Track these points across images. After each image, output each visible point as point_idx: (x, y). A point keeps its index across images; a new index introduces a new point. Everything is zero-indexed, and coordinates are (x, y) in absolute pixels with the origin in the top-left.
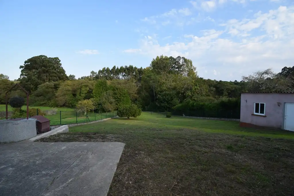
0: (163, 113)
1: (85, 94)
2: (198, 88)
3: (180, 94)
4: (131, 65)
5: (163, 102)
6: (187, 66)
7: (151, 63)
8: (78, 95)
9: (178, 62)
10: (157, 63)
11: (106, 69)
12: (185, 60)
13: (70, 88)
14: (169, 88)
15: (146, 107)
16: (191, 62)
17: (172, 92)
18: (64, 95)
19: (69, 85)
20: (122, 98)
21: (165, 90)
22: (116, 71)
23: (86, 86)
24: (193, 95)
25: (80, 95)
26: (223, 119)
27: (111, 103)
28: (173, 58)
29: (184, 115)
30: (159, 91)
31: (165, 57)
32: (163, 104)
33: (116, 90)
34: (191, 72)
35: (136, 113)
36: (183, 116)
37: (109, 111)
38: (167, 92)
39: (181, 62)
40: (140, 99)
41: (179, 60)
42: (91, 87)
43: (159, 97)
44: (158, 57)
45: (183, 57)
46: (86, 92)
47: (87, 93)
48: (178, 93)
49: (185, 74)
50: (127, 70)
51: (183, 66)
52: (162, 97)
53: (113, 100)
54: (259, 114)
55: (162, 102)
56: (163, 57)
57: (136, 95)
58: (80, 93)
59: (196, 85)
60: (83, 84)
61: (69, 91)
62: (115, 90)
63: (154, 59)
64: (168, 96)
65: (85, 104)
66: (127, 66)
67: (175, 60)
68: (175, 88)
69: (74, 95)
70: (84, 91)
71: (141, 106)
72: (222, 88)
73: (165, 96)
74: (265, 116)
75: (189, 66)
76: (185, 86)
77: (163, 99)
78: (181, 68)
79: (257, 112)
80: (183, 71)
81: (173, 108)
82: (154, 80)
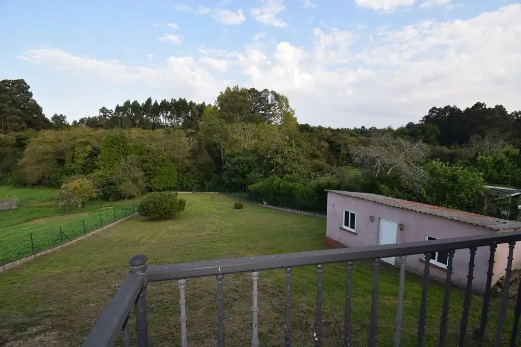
1: (85, 158)
2: (294, 150)
3: (265, 160)
4: (183, 98)
5: (236, 176)
6: (281, 107)
7: (217, 99)
8: (68, 163)
9: (264, 99)
10: (226, 101)
11: (131, 104)
12: (277, 96)
13: (49, 148)
14: (245, 150)
15: (206, 183)
16: (286, 101)
17: (249, 158)
18: (39, 162)
19: (47, 140)
20: (159, 168)
21: (239, 154)
22: (152, 109)
23: (87, 143)
24: (285, 164)
25: (74, 162)
27: (135, 181)
28: (257, 91)
29: (265, 203)
30: (228, 155)
31: (243, 88)
33: (146, 153)
34: (288, 117)
35: (173, 208)
36: (263, 204)
37: (131, 197)
38: (241, 158)
39: (270, 98)
40: (195, 168)
41: (267, 96)
42: (96, 144)
43: (228, 167)
44: (228, 89)
46: (86, 155)
47: (88, 157)
48: (262, 158)
49: (277, 121)
50: (173, 108)
51: (273, 107)
52: (232, 166)
53: (140, 174)
54: (348, 228)
55: (233, 176)
56: (238, 89)
57: (187, 161)
58: (73, 158)
59: (291, 146)
60: (78, 140)
61: (47, 153)
62: (144, 154)
63: (222, 93)
64: (243, 164)
65: (75, 189)
66: (175, 100)
67: (259, 94)
68: (255, 151)
69: (61, 162)
70: (82, 152)
71: (197, 181)
72: (339, 142)
73: (238, 164)
74: (356, 234)
75: (284, 107)
76: (273, 147)
77: (235, 170)
78: (270, 111)
79: (346, 224)
80: (273, 115)
81: (251, 187)
82: (220, 132)
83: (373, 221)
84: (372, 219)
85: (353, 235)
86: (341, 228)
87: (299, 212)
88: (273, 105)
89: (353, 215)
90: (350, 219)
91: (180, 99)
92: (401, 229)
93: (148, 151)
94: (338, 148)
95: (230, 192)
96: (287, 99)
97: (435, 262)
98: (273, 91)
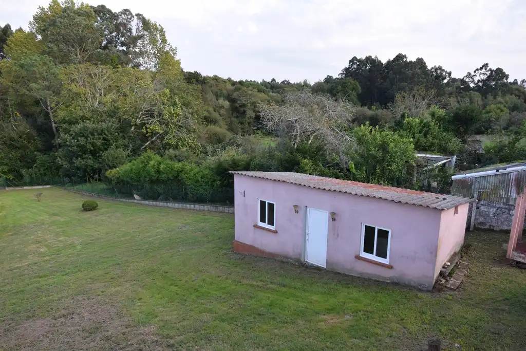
2: (180, 112)
3: (133, 128)
5: (81, 156)
6: (153, 41)
9: (125, 26)
10: (53, 24)
12: (146, 24)
14: (95, 111)
15: (23, 171)
16: (162, 32)
17: (104, 125)
21: (83, 118)
24: (166, 133)
28: (109, 11)
29: (135, 196)
30: (64, 120)
31: (82, 4)
34: (166, 59)
38: (89, 125)
39: (135, 25)
41: (128, 20)
43: (65, 141)
45: (138, 15)
48: (126, 125)
49: (148, 64)
51: (140, 42)
52: (73, 138)
55: (76, 156)
56: (73, 4)
59: (174, 104)
63: (42, 9)
64: (93, 134)
67: (114, 16)
68: (113, 113)
72: (243, 100)
73: (83, 136)
74: (276, 232)
75: (157, 41)
76: (145, 106)
77: (78, 146)
78: (135, 46)
79: (263, 220)
80: (141, 54)
81: (110, 173)
82: (44, 79)
83: (298, 212)
84: (296, 209)
85: (272, 234)
86: (256, 226)
87: (192, 206)
88: (140, 37)
89: (271, 206)
90: (267, 212)
92: (334, 220)
94: (242, 109)
95: (74, 183)
96: (162, 29)
97: (373, 257)
98: (140, 15)
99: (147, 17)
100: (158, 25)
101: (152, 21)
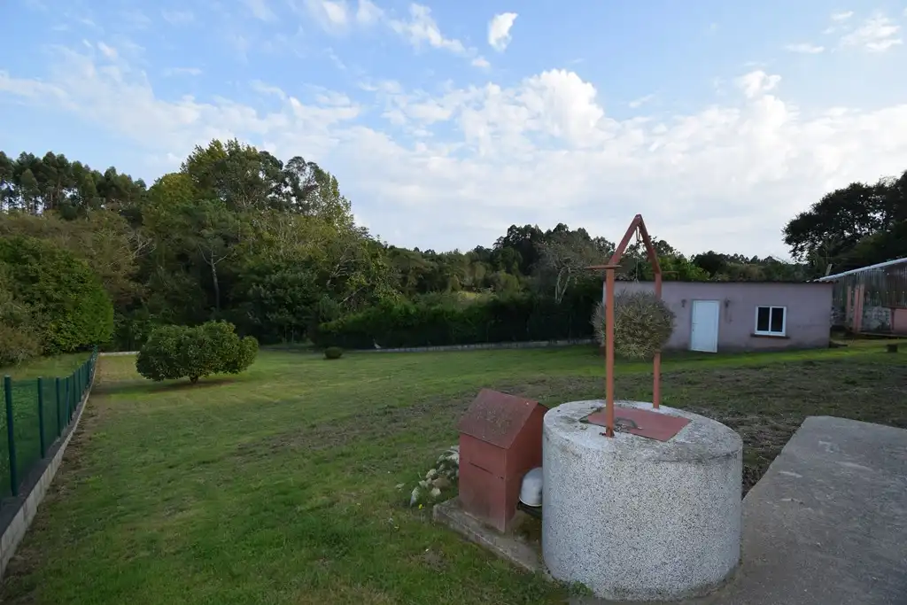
0: (275, 346)
3: (329, 282)
7: (186, 160)
12: (319, 174)
16: (335, 183)
17: (304, 275)
20: (71, 296)
21: (278, 268)
24: (373, 287)
26: (506, 345)
28: (272, 158)
29: (376, 346)
30: (252, 270)
32: (273, 317)
33: (33, 260)
36: (375, 348)
38: (290, 276)
40: (158, 301)
41: (299, 169)
45: (310, 164)
48: (323, 277)
50: (29, 171)
51: (310, 193)
52: (268, 290)
53: (21, 309)
55: (272, 311)
56: (237, 147)
57: (132, 285)
62: (25, 261)
64: (292, 286)
67: (278, 164)
68: (308, 264)
73: (281, 287)
75: (330, 193)
76: (343, 258)
81: (326, 326)
83: (683, 306)
84: (684, 302)
88: (311, 188)
91: (50, 155)
92: (727, 306)
93: (36, 256)
96: (335, 180)
97: (769, 333)
98: (312, 163)
99: (320, 167)
100: (331, 177)
101: (325, 171)
